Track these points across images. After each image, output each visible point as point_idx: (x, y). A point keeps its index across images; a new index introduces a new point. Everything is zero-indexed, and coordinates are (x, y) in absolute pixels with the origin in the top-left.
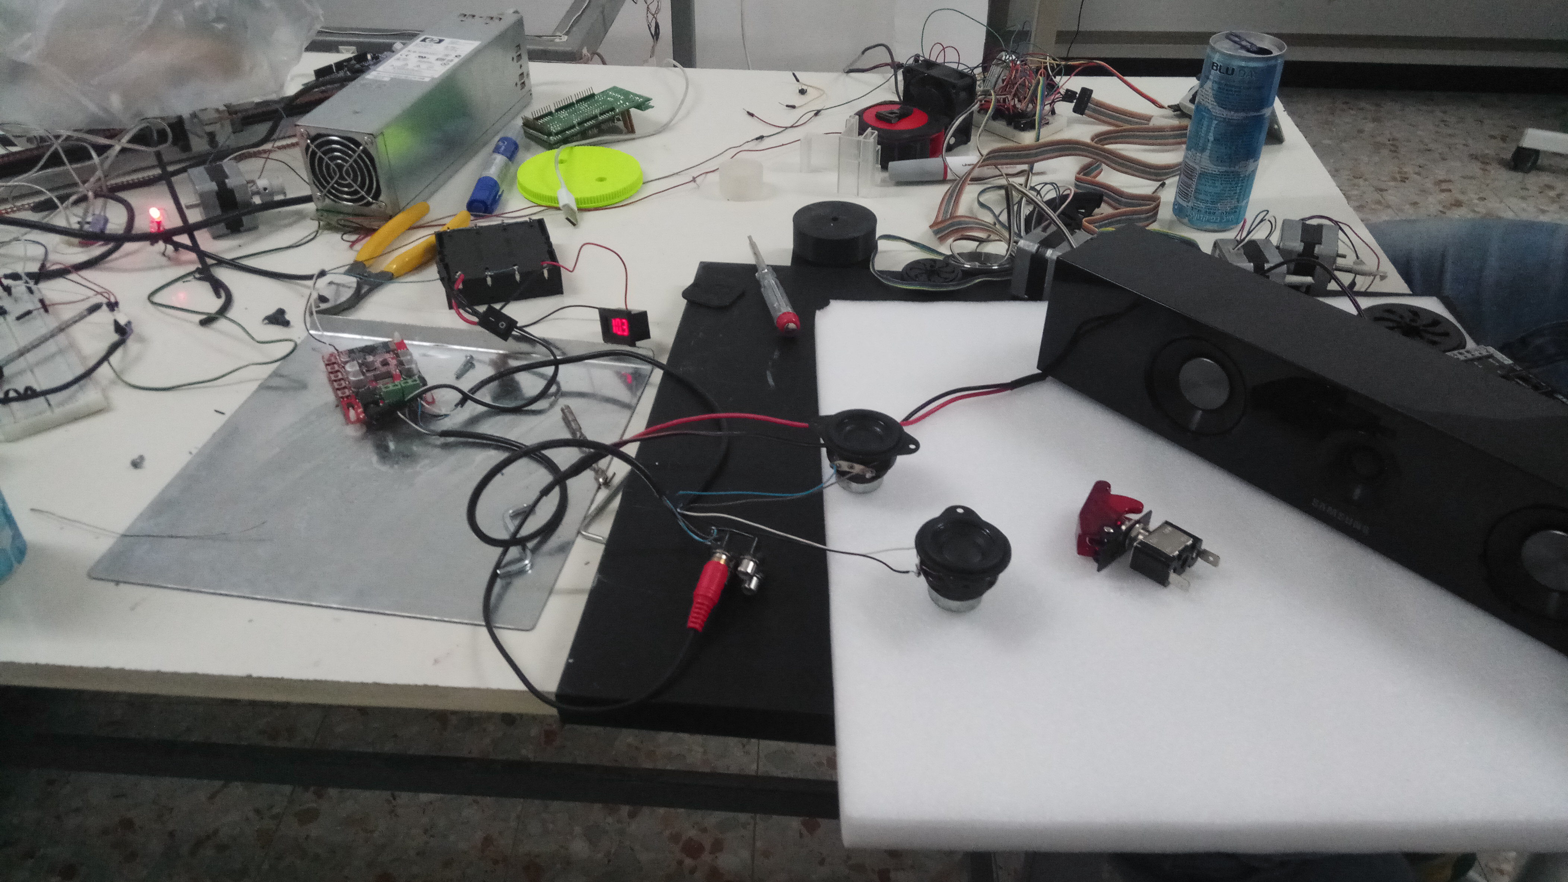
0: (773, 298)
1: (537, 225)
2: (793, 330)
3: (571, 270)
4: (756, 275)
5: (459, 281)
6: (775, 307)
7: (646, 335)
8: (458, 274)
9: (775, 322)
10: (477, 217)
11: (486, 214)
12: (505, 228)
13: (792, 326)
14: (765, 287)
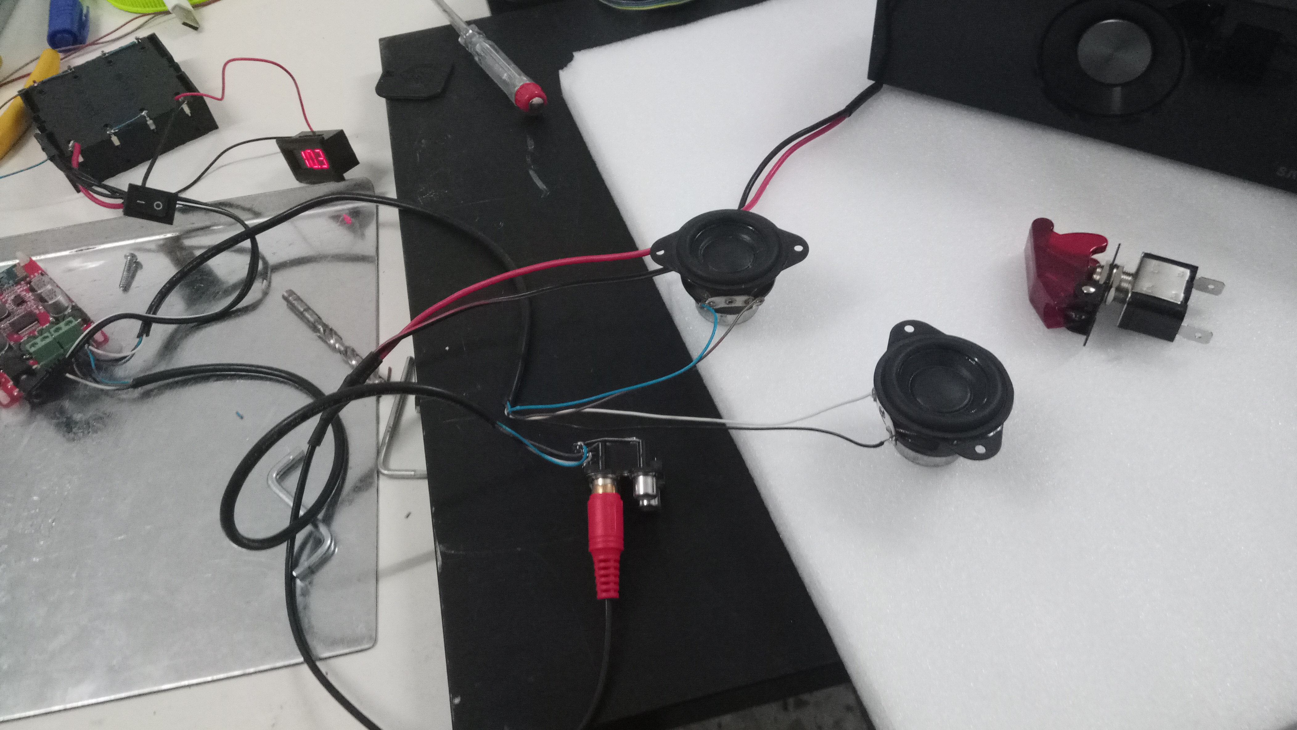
0: (496, 68)
1: (149, 45)
2: (540, 106)
3: (220, 96)
4: (460, 39)
5: (76, 153)
6: (504, 81)
7: (352, 161)
8: (71, 145)
9: (514, 102)
10: (67, 52)
11: (78, 46)
12: (108, 60)
13: (537, 100)
14: (478, 55)
